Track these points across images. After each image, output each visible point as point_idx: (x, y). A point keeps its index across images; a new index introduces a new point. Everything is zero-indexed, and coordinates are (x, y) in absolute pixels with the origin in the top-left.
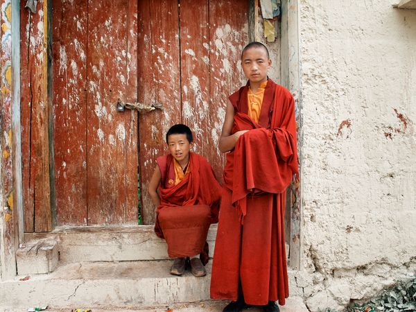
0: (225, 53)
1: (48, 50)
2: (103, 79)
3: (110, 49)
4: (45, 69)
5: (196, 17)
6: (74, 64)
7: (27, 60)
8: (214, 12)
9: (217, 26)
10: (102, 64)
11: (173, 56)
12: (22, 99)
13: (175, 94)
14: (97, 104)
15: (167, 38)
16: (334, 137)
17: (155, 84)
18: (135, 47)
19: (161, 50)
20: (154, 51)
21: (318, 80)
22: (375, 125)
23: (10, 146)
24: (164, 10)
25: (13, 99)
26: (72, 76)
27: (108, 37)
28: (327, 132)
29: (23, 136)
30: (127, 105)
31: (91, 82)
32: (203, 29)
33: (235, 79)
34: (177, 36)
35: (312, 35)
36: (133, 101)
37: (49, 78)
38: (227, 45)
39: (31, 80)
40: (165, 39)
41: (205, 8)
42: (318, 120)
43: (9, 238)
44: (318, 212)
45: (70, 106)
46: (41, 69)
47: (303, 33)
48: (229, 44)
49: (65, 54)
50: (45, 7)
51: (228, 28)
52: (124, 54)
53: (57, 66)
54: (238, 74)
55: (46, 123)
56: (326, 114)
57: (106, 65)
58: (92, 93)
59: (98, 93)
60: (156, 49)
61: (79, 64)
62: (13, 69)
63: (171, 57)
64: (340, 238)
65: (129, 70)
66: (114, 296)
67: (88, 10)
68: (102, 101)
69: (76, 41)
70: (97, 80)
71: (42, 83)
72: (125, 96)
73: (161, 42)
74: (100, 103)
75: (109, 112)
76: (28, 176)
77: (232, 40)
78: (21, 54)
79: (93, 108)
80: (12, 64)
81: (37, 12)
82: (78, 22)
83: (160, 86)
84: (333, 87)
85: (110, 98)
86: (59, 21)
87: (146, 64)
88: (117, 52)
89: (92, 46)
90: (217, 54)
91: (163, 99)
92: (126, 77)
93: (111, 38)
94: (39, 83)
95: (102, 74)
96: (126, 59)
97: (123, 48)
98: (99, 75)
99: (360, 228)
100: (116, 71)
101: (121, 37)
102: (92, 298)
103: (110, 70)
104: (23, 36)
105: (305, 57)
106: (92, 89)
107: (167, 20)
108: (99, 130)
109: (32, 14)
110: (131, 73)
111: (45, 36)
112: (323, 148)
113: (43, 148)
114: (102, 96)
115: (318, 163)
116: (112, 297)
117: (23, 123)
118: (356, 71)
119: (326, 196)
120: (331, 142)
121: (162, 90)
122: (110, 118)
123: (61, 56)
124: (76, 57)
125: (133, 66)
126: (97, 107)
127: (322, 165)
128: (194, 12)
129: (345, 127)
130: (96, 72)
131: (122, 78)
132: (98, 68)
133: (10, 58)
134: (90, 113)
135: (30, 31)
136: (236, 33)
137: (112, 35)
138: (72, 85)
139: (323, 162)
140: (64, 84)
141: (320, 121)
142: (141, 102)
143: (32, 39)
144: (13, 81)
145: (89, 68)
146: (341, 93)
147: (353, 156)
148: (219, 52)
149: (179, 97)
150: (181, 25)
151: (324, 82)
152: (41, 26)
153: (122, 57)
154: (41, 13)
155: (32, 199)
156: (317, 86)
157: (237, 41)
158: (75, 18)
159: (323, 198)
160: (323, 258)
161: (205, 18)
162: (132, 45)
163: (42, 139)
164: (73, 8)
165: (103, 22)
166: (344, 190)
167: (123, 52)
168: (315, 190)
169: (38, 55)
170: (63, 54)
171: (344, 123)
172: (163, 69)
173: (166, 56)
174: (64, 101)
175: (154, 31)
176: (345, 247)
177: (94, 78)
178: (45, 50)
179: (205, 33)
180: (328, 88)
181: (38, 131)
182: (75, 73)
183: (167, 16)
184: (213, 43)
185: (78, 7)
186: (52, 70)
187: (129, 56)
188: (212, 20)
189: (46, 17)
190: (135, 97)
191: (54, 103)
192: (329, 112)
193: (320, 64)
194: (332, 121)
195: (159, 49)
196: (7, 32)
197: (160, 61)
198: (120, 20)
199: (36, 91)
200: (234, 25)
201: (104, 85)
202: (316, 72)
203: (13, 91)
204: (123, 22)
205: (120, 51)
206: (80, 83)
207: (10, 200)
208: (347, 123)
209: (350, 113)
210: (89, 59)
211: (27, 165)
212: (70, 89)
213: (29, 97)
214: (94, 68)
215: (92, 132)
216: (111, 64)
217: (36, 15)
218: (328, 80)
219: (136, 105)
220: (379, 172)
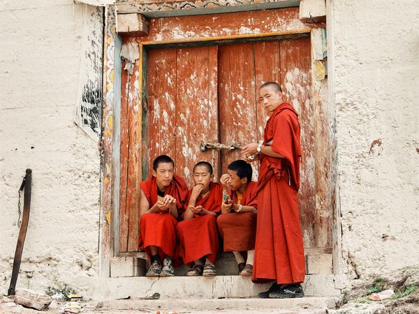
0: (295, 94)
1: (142, 103)
2: (189, 125)
3: (195, 99)
4: (140, 118)
5: (269, 64)
6: (165, 114)
7: (127, 112)
8: (284, 58)
9: (287, 71)
10: (188, 112)
11: (250, 101)
12: (122, 143)
13: (252, 134)
14: (184, 146)
15: (244, 86)
16: (367, 155)
17: (235, 126)
18: (216, 95)
19: (240, 97)
20: (234, 98)
21: (351, 108)
22: (407, 142)
23: (110, 175)
24: (241, 61)
25: (114, 140)
26: (164, 124)
27: (193, 89)
28: (360, 151)
29: (121, 172)
30: (208, 145)
31: (180, 128)
32: (275, 75)
33: (304, 116)
34: (253, 83)
35: (345, 70)
36: (214, 142)
37: (143, 126)
38: (296, 87)
39: (129, 127)
40: (243, 86)
41: (277, 56)
42: (351, 141)
43: (106, 246)
44: (354, 222)
45: (162, 149)
46: (137, 118)
47: (337, 69)
48: (298, 85)
49: (158, 105)
50: (141, 69)
51: (297, 71)
52: (206, 102)
53: (152, 117)
54: (307, 112)
55: (140, 161)
56: (359, 136)
57: (192, 113)
58: (180, 137)
59: (185, 137)
60: (236, 96)
61: (170, 113)
62: (114, 118)
63: (248, 102)
64: (377, 245)
65: (210, 115)
66: (181, 291)
67: (177, 67)
68: (188, 144)
69: (167, 94)
70: (184, 125)
71: (137, 129)
72: (207, 138)
73: (239, 90)
74: (186, 145)
75: (194, 152)
76: (124, 204)
77: (300, 81)
78: (122, 107)
79: (181, 150)
80: (114, 113)
81: (134, 73)
82: (169, 78)
83: (239, 128)
84: (364, 112)
85: (195, 140)
86: (154, 78)
87: (227, 109)
88: (200, 101)
89: (180, 98)
90: (288, 96)
91: (242, 140)
92: (208, 122)
93: (195, 90)
94: (135, 129)
95: (188, 121)
96: (208, 106)
97: (205, 97)
98: (186, 121)
99: (396, 237)
100: (200, 117)
101: (204, 88)
102: (164, 292)
103: (195, 117)
104: (123, 93)
105: (338, 89)
106: (180, 134)
107: (244, 70)
108: (186, 168)
109: (130, 75)
110: (212, 118)
111: (140, 91)
112: (356, 166)
113: (137, 182)
114: (189, 139)
115: (352, 179)
116: (179, 291)
117: (122, 161)
118: (386, 96)
119: (361, 208)
120: (364, 159)
121: (241, 132)
122: (195, 158)
123: (155, 108)
124: (167, 107)
125: (214, 112)
126: (184, 148)
127: (356, 180)
128: (267, 61)
129: (376, 146)
130: (183, 120)
131: (205, 123)
132: (185, 116)
133: (113, 110)
134: (179, 154)
135: (129, 89)
136: (305, 75)
137: (196, 87)
138: (164, 131)
139: (357, 177)
140: (158, 131)
141: (353, 142)
142: (221, 143)
143: (130, 95)
144: (114, 127)
145: (177, 116)
146: (371, 117)
147: (385, 171)
148: (289, 93)
149: (255, 137)
150: (256, 73)
151: (356, 108)
152: (138, 84)
153: (205, 106)
154: (137, 74)
155: (127, 223)
156: (349, 113)
157: (305, 82)
158: (166, 75)
159: (358, 209)
160: (361, 264)
161: (276, 64)
162: (213, 94)
163: (137, 174)
164: (165, 67)
165: (189, 76)
166: (378, 202)
167: (206, 100)
168: (350, 202)
169: (134, 107)
170: (156, 106)
171: (375, 142)
172: (241, 113)
173: (243, 102)
174: (157, 145)
175: (233, 80)
176: (382, 254)
177: (182, 124)
178: (140, 102)
179: (277, 78)
180: (360, 114)
181: (133, 167)
182: (166, 121)
183: (244, 66)
184: (284, 86)
185: (168, 66)
186: (147, 120)
187: (210, 104)
188: (283, 65)
189: (141, 77)
190: (216, 138)
191: (149, 147)
192: (362, 134)
193: (352, 93)
194: (364, 141)
195: (238, 96)
196: (111, 90)
197: (239, 106)
198: (203, 74)
199: (133, 135)
200: (302, 68)
201: (190, 130)
202: (348, 101)
203: (114, 134)
204: (205, 75)
205: (203, 100)
206: (170, 129)
207: (108, 216)
208: (378, 142)
209: (381, 133)
210: (177, 109)
211: (124, 196)
212: (162, 134)
213: (127, 140)
214: (182, 115)
215: (179, 170)
216: (196, 111)
217: (133, 76)
218: (359, 106)
219: (216, 145)
220: (412, 185)
